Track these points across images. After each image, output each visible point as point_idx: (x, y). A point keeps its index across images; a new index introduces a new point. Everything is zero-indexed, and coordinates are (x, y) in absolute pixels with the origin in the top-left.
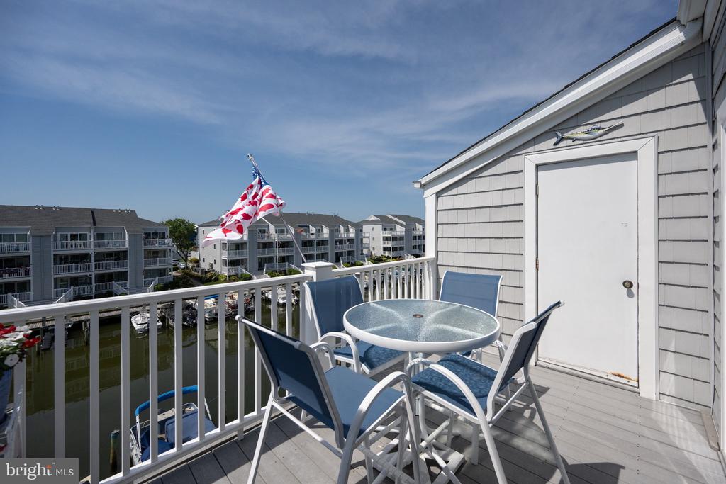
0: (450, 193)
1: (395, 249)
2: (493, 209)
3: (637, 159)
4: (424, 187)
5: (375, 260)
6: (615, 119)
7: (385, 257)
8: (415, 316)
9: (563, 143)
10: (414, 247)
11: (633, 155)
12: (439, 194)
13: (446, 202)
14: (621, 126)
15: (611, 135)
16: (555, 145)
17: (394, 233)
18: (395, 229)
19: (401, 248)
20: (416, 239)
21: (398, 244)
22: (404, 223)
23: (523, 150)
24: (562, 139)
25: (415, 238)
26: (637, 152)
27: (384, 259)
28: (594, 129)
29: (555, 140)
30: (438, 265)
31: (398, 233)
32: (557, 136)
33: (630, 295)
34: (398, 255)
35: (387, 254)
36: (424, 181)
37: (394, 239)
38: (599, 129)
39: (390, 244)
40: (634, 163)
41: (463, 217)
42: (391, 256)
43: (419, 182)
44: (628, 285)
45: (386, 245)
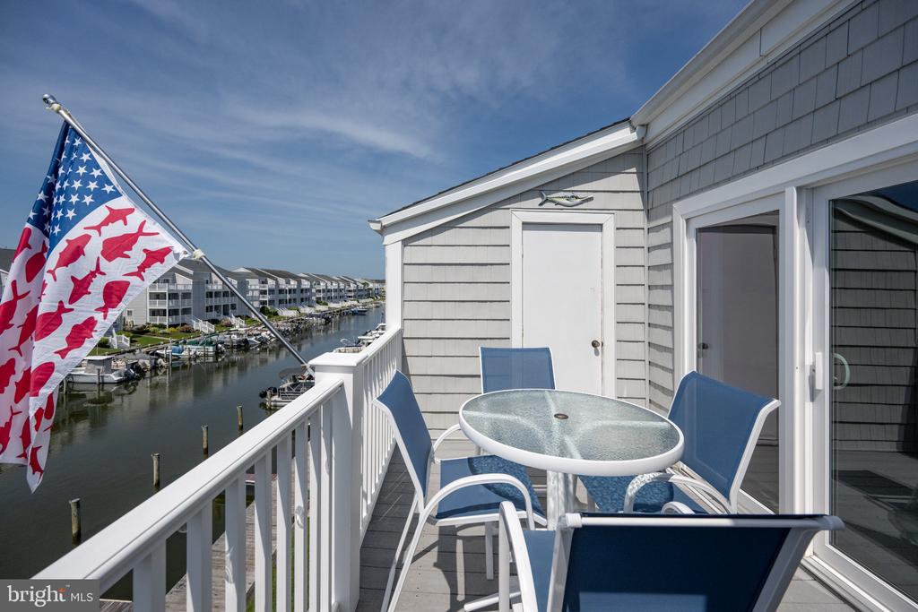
0: (421, 242)
1: (173, 312)
2: (477, 267)
3: (601, 231)
4: (384, 230)
5: (132, 331)
6: (588, 191)
7: (155, 326)
8: (566, 417)
9: (547, 205)
10: (209, 309)
11: (599, 227)
12: (406, 242)
13: (416, 254)
14: (591, 199)
15: (585, 206)
16: (540, 205)
17: (172, 287)
18: (174, 281)
19: (186, 311)
20: (211, 297)
21: (180, 304)
22: (191, 272)
23: (510, 204)
24: (547, 200)
25: (210, 295)
26: (601, 225)
27: (152, 329)
28: (573, 197)
29: (540, 200)
30: (403, 338)
31: (180, 288)
32: (542, 196)
33: (597, 353)
34: (180, 322)
35: (158, 320)
36: (386, 221)
37: (173, 296)
38: (577, 198)
39: (165, 305)
40: (598, 234)
41: (440, 274)
42: (166, 323)
43: (379, 222)
44: (594, 344)
45: (157, 307)
